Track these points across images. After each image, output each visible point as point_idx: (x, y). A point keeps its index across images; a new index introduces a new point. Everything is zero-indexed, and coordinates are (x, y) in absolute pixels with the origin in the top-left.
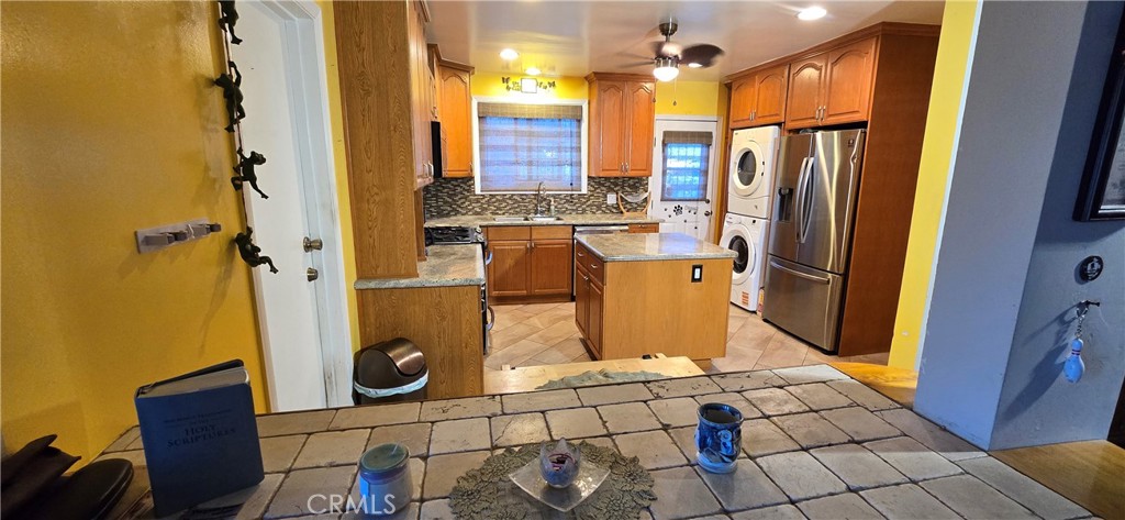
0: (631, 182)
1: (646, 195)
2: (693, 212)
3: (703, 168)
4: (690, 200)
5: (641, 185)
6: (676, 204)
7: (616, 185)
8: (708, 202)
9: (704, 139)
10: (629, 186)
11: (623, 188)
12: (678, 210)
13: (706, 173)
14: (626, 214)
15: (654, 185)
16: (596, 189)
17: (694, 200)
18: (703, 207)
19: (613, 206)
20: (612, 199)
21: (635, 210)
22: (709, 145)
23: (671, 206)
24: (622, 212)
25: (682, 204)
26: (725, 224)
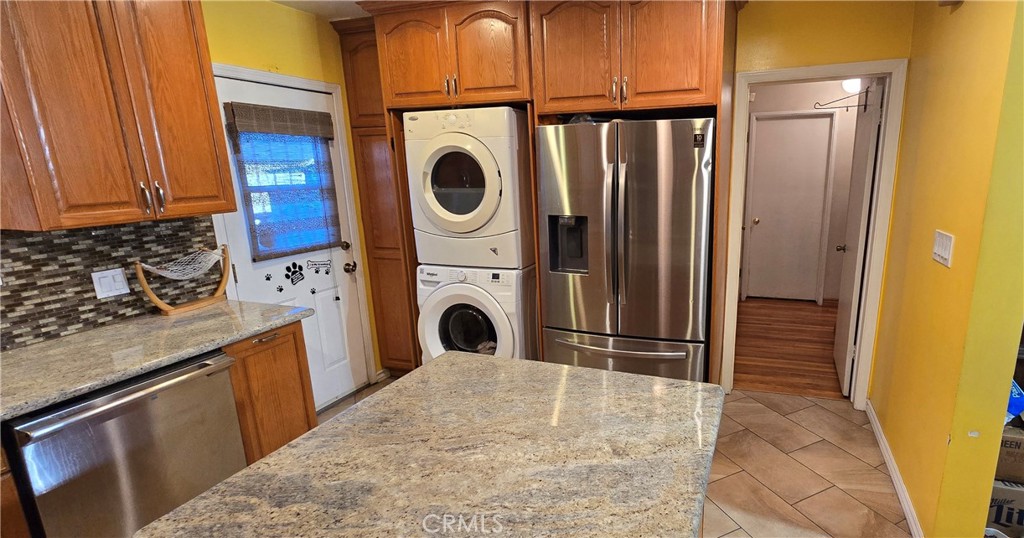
0: (163, 229)
1: (215, 256)
2: (323, 270)
3: (325, 183)
4: (313, 249)
5: (195, 233)
6: (288, 262)
7: (121, 243)
8: (346, 246)
9: (317, 126)
10: (159, 240)
11: (140, 246)
12: (294, 273)
13: (331, 192)
14: (175, 314)
15: (229, 229)
16: (38, 265)
17: (321, 248)
18: (339, 257)
19: (118, 301)
20: (109, 284)
21: (192, 296)
22: (328, 139)
23: (278, 268)
24: (156, 311)
25: (301, 260)
26: (420, 286)
